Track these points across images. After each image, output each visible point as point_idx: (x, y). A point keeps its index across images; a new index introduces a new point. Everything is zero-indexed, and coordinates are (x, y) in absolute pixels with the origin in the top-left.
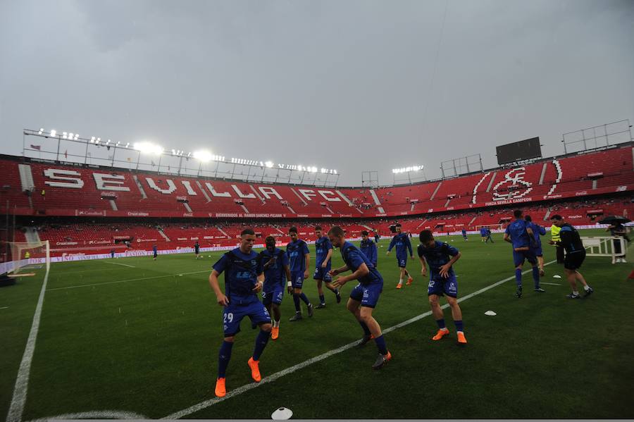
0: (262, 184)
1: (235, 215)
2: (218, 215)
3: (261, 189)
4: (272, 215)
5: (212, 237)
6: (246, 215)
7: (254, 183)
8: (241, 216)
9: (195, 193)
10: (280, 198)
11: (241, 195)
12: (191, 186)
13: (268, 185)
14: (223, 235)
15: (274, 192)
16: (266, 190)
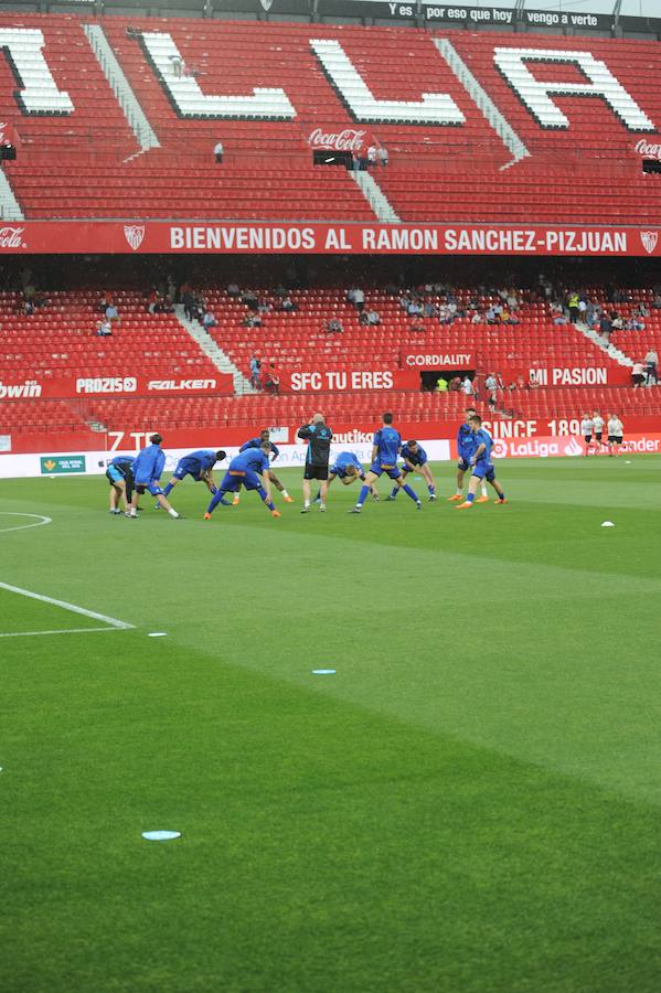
0: (520, 27)
1: (299, 239)
2: (183, 239)
3: (509, 60)
4: (559, 241)
5: (130, 385)
6: (370, 241)
7: (465, 23)
8: (336, 241)
9: (63, 102)
10: (637, 118)
11: (365, 105)
12: (50, 54)
13: (567, 30)
14: (207, 369)
15: (602, 80)
16: (541, 70)
